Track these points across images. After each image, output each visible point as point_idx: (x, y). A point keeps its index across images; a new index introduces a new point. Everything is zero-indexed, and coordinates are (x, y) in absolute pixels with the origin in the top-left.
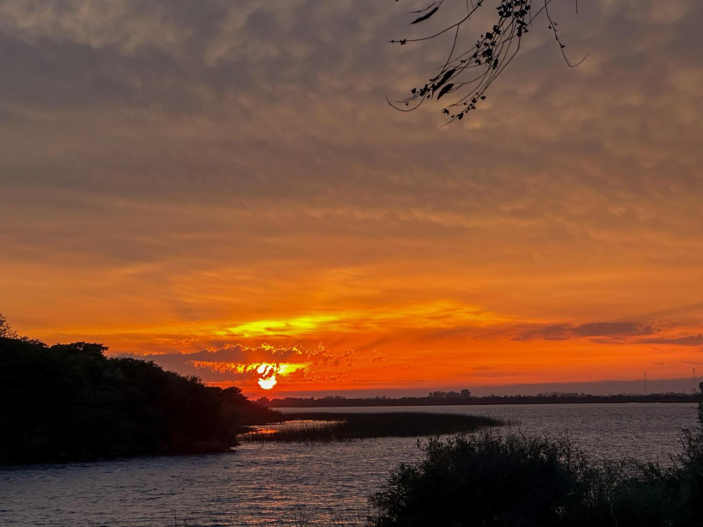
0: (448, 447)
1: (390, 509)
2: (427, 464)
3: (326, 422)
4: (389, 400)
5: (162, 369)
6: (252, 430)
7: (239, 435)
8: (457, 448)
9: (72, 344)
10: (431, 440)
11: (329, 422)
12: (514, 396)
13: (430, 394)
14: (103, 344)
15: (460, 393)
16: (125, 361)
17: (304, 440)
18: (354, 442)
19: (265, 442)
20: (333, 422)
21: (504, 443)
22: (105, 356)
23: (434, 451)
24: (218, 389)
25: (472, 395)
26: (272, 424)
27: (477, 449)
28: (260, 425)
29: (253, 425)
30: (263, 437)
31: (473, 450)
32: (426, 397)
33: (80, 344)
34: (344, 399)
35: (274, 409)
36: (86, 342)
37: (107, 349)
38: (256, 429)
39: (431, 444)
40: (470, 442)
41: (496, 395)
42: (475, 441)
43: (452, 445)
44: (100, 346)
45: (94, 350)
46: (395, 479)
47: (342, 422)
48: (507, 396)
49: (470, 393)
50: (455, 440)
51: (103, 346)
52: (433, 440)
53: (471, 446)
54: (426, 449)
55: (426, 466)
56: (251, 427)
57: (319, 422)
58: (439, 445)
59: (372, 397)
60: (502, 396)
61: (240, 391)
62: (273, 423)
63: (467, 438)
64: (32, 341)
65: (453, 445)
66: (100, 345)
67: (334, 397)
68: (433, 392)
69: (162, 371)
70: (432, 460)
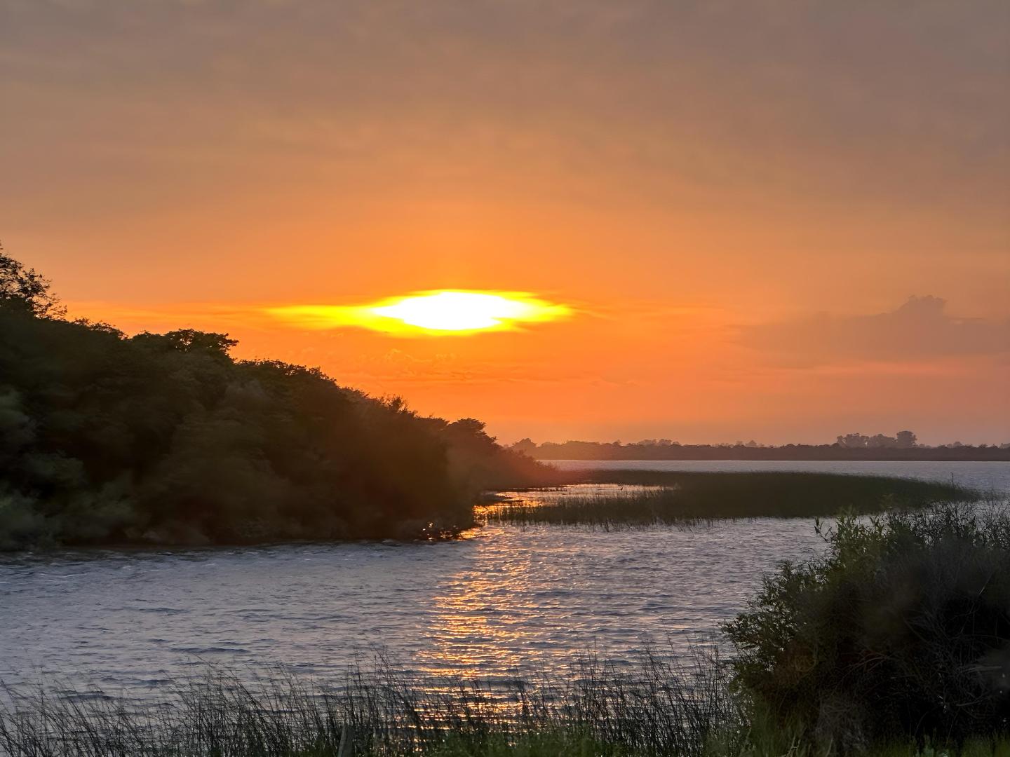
0: (874, 536)
1: (763, 648)
2: (834, 567)
3: (640, 488)
4: (763, 449)
5: (337, 383)
6: (500, 500)
7: (479, 510)
8: (890, 536)
9: (171, 333)
10: (842, 521)
11: (647, 488)
12: (999, 446)
13: (840, 438)
14: (227, 335)
15: (896, 438)
16: (268, 366)
17: (600, 521)
18: (694, 525)
19: (527, 523)
20: (654, 489)
21: (980, 529)
22: (231, 356)
23: (847, 543)
24: (440, 422)
25: (918, 443)
26: (541, 491)
27: (929, 540)
28: (518, 491)
29: (504, 491)
30: (524, 512)
31: (922, 541)
32: (831, 443)
33: (185, 334)
34: (676, 446)
35: (545, 462)
36: (196, 330)
37: (234, 343)
38: (510, 498)
39: (842, 529)
40: (916, 526)
41: (964, 443)
42: (925, 525)
43: (881, 532)
44: (222, 338)
45: (212, 345)
46: (771, 590)
47: (672, 489)
48: (985, 445)
49: (914, 439)
50: (888, 522)
51: (227, 338)
52: (846, 522)
53: (917, 533)
54: (832, 539)
55: (833, 569)
56: (501, 494)
57: (629, 489)
58: (856, 530)
59: (730, 444)
60: (976, 445)
61: (481, 426)
62: (543, 489)
63: (911, 520)
64: (98, 326)
65: (884, 532)
66: (222, 335)
67: (658, 441)
68: (845, 436)
69: (337, 387)
70: (842, 557)
